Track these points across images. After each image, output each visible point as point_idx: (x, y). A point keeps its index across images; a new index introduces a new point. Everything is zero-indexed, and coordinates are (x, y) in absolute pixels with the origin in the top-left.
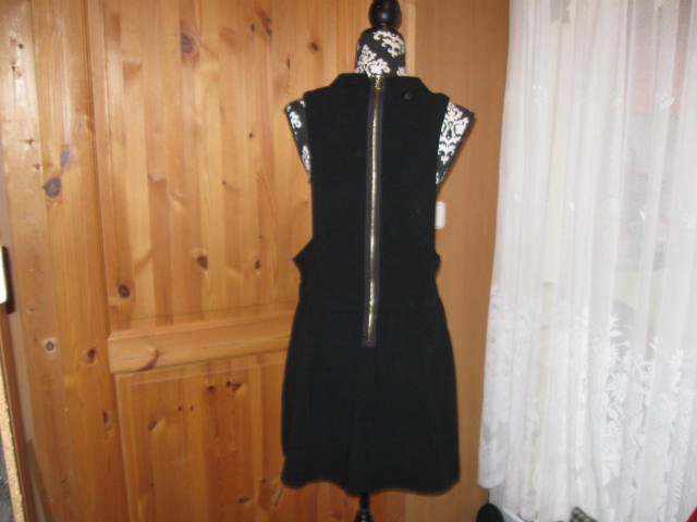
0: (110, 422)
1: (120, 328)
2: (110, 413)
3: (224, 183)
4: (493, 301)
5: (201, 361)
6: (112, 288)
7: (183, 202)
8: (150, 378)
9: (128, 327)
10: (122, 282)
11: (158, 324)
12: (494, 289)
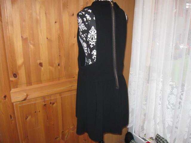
0: (12, 118)
1: (14, 88)
2: (12, 115)
3: (47, 38)
4: (130, 72)
5: (42, 97)
6: (11, 75)
7: (34, 45)
8: (25, 103)
9: (17, 87)
10: (14, 73)
11: (27, 86)
12: (131, 69)
